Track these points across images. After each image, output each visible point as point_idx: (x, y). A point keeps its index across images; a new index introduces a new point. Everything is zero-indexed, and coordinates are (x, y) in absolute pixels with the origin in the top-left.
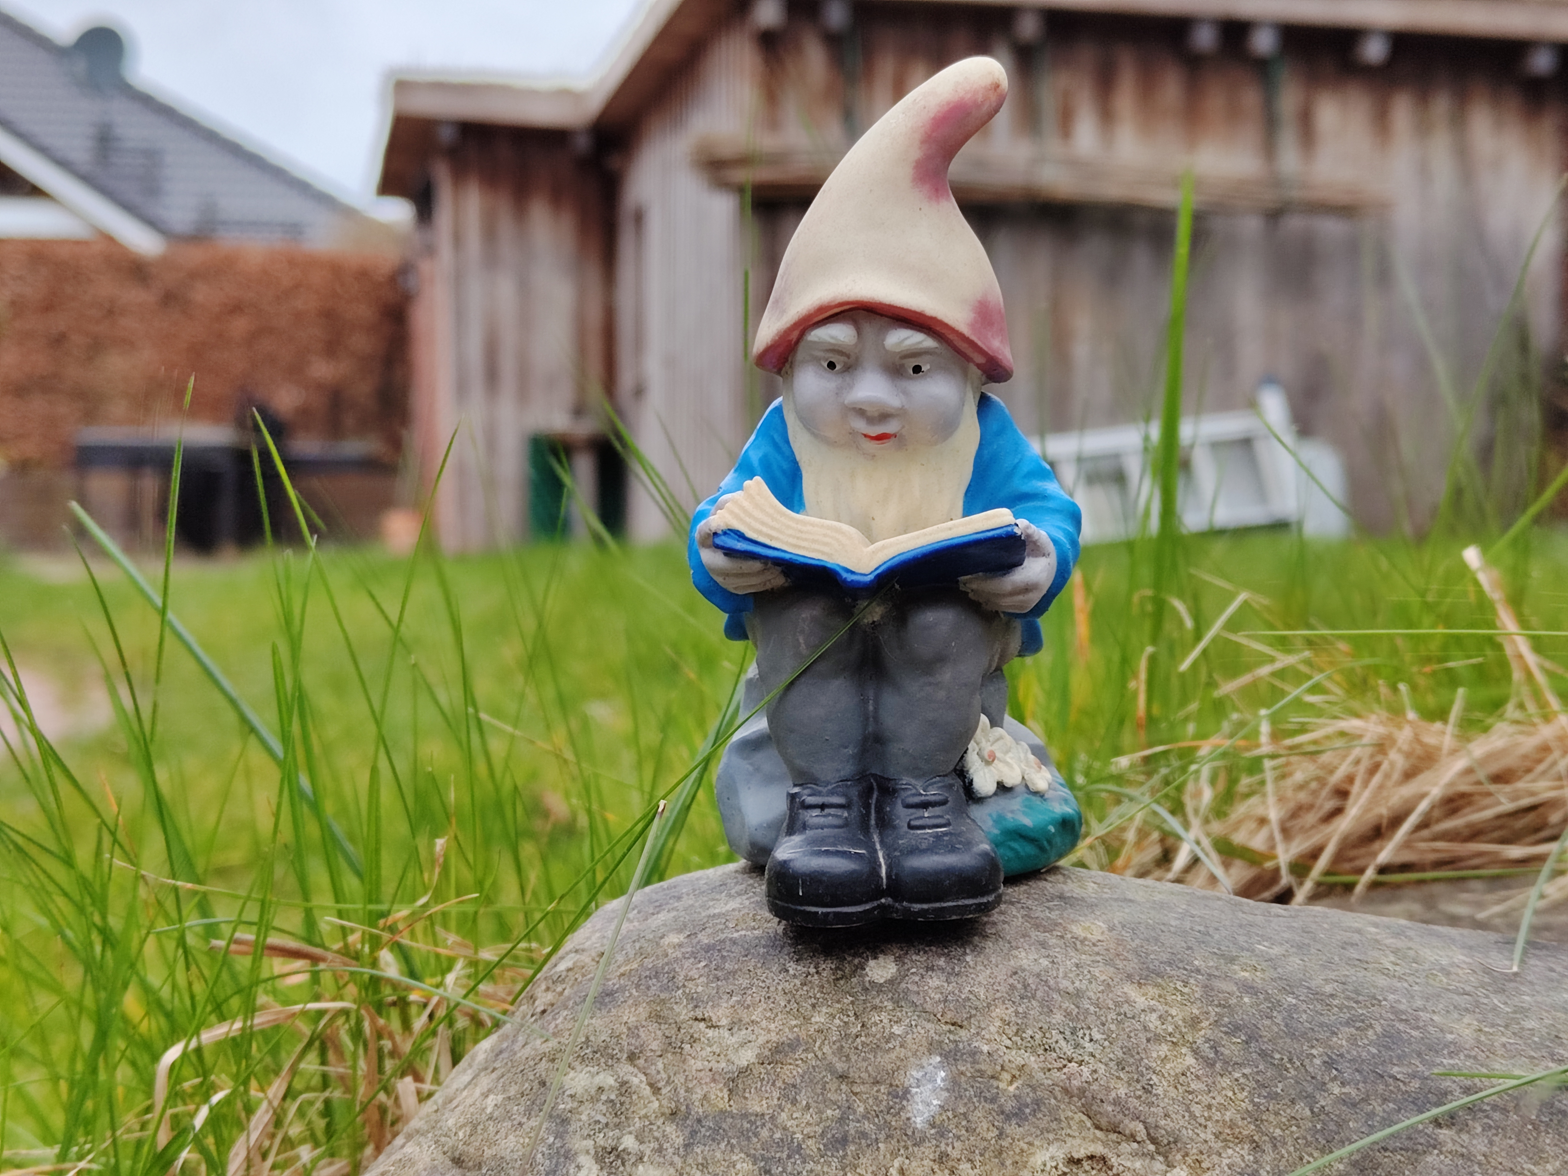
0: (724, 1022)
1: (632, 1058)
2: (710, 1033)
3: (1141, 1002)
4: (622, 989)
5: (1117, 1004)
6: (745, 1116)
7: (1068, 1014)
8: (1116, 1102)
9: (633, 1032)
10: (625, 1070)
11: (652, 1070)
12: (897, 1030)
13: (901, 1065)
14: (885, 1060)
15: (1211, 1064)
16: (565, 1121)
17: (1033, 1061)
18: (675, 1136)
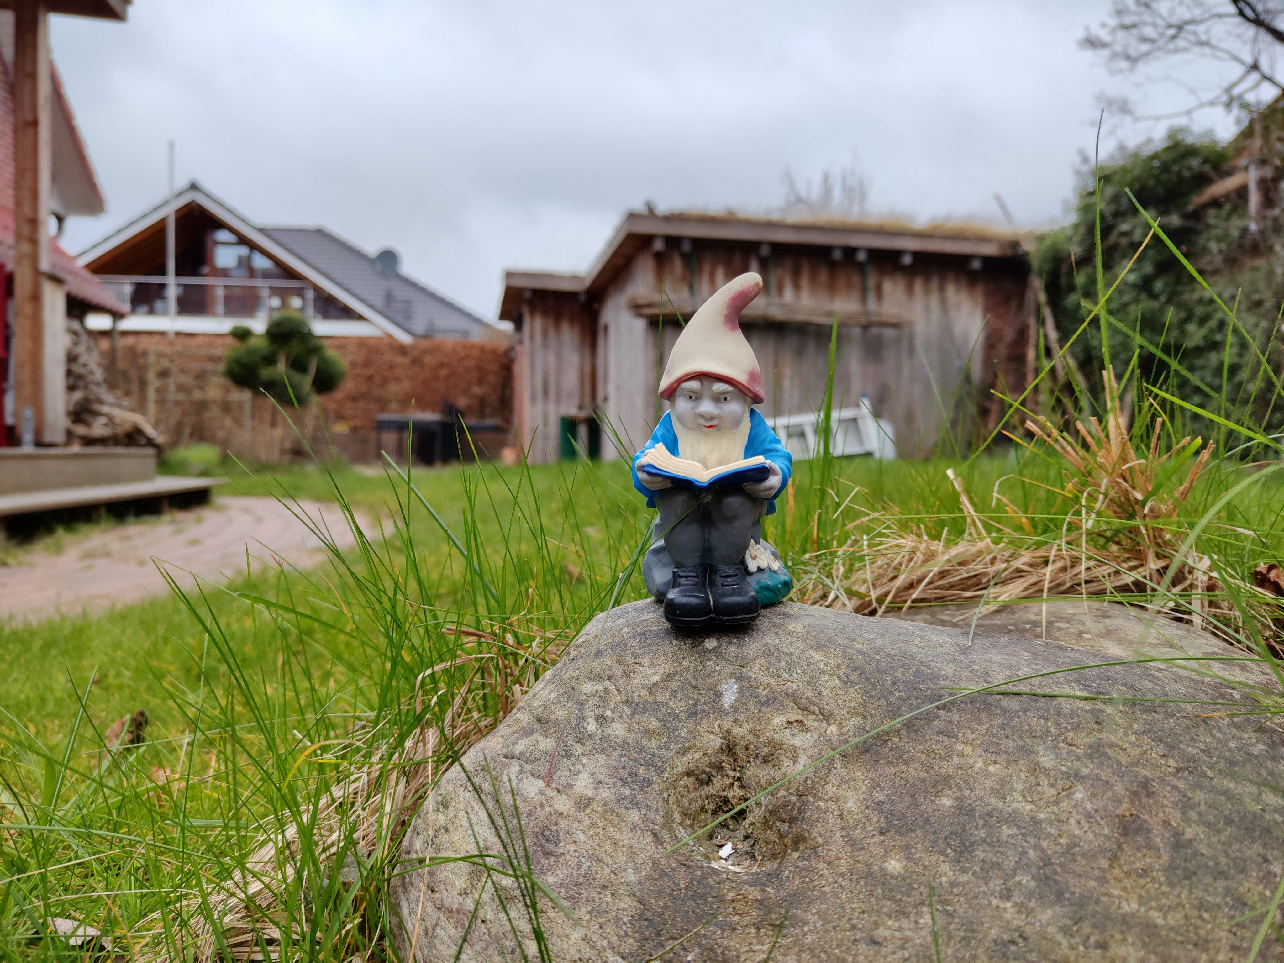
0: (647, 664)
1: (609, 679)
2: (641, 669)
3: (817, 657)
4: (605, 650)
5: (807, 659)
6: (655, 703)
7: (787, 662)
8: (807, 698)
9: (610, 668)
10: (607, 683)
11: (618, 684)
12: (717, 668)
13: (719, 682)
14: (713, 681)
15: (845, 683)
16: (583, 704)
17: (773, 682)
18: (627, 711)
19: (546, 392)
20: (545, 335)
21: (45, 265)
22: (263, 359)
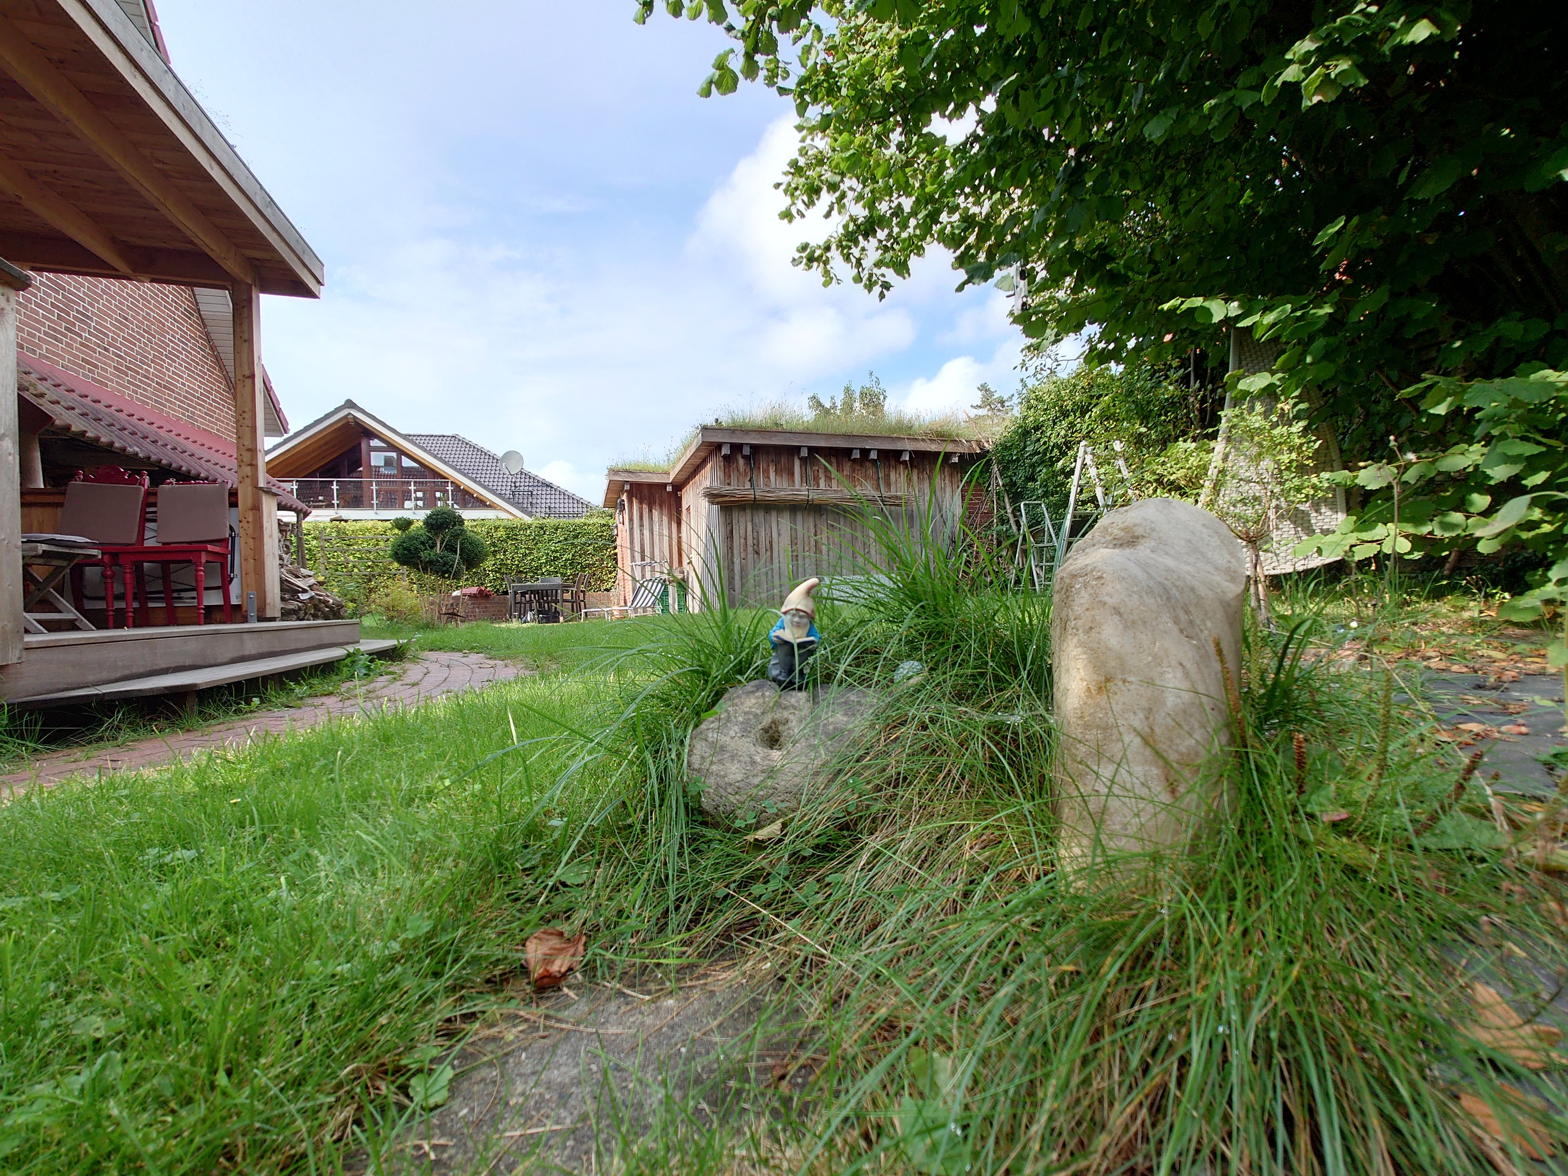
20: (641, 515)
21: (262, 484)
22: (423, 543)
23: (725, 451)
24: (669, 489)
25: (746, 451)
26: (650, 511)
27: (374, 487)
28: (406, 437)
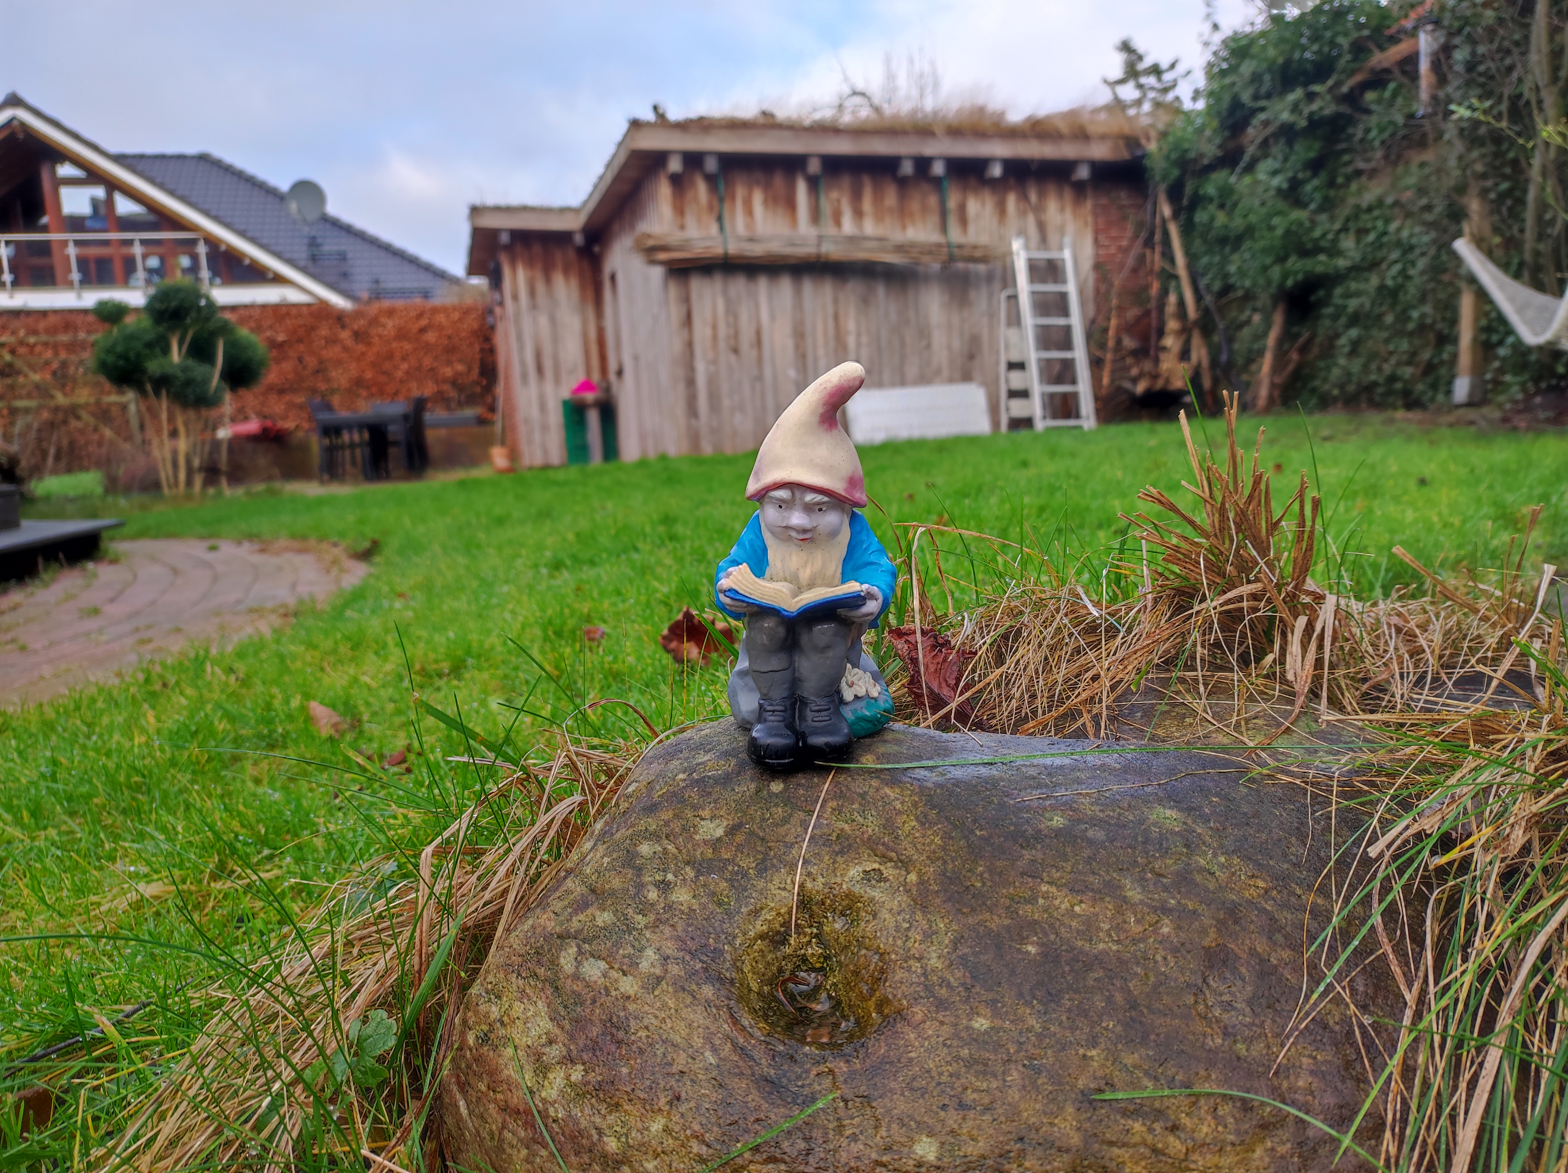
0: (708, 816)
1: (667, 837)
2: (702, 822)
3: (892, 795)
4: (660, 803)
5: (882, 798)
6: (721, 860)
7: (861, 804)
8: (884, 843)
9: (667, 823)
10: (665, 842)
11: (677, 842)
12: (786, 816)
13: (789, 832)
14: (781, 831)
15: (922, 824)
16: (640, 869)
17: (846, 827)
18: (690, 872)
19: (540, 369)
20: (532, 293)
22: (149, 345)
23: (675, 165)
24: (579, 239)
25: (711, 165)
26: (548, 281)
27: (72, 251)
28: (120, 159)
